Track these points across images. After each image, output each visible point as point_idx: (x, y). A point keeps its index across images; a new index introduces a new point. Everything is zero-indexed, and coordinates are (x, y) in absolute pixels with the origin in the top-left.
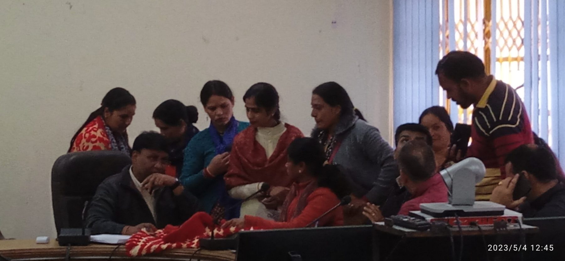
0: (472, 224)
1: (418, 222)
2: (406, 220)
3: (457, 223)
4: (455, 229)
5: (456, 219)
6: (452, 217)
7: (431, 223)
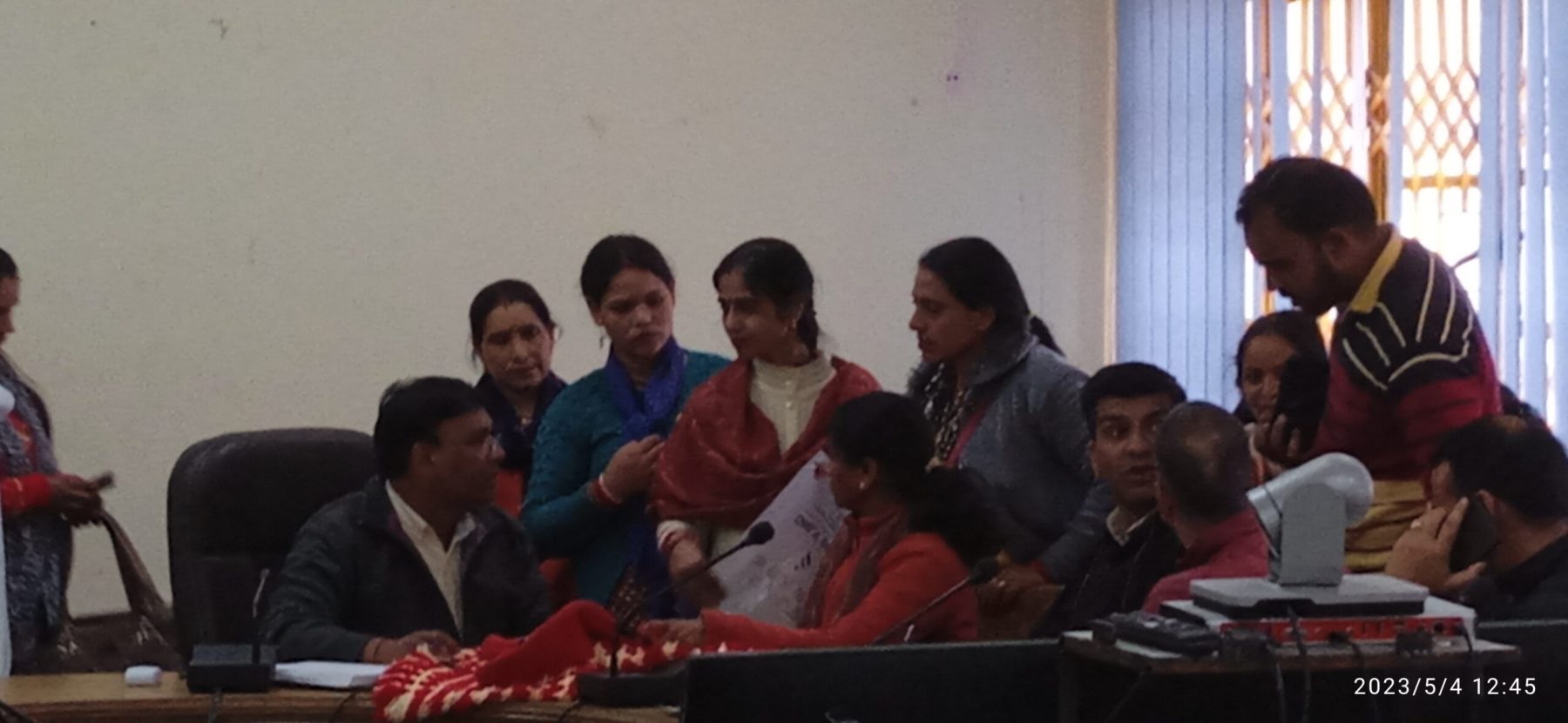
0: (1336, 638)
1: (1185, 631)
2: (1151, 625)
3: (1295, 636)
4: (1289, 650)
5: (1292, 623)
6: (1280, 620)
7: (1223, 636)
